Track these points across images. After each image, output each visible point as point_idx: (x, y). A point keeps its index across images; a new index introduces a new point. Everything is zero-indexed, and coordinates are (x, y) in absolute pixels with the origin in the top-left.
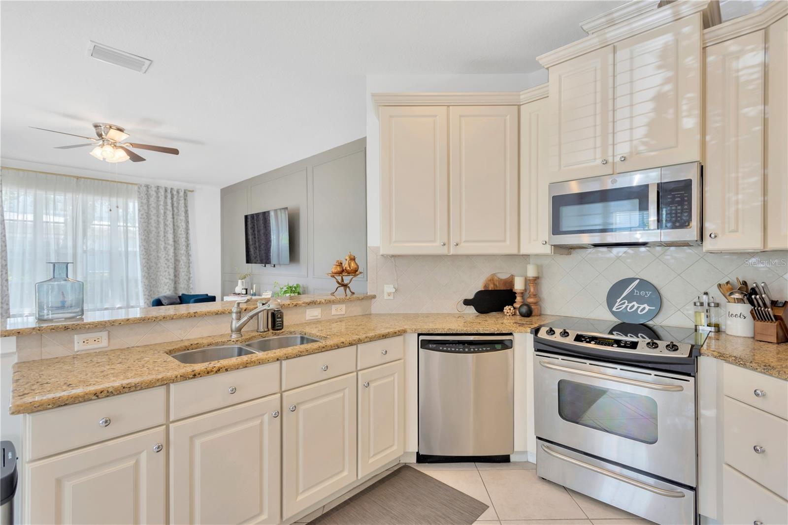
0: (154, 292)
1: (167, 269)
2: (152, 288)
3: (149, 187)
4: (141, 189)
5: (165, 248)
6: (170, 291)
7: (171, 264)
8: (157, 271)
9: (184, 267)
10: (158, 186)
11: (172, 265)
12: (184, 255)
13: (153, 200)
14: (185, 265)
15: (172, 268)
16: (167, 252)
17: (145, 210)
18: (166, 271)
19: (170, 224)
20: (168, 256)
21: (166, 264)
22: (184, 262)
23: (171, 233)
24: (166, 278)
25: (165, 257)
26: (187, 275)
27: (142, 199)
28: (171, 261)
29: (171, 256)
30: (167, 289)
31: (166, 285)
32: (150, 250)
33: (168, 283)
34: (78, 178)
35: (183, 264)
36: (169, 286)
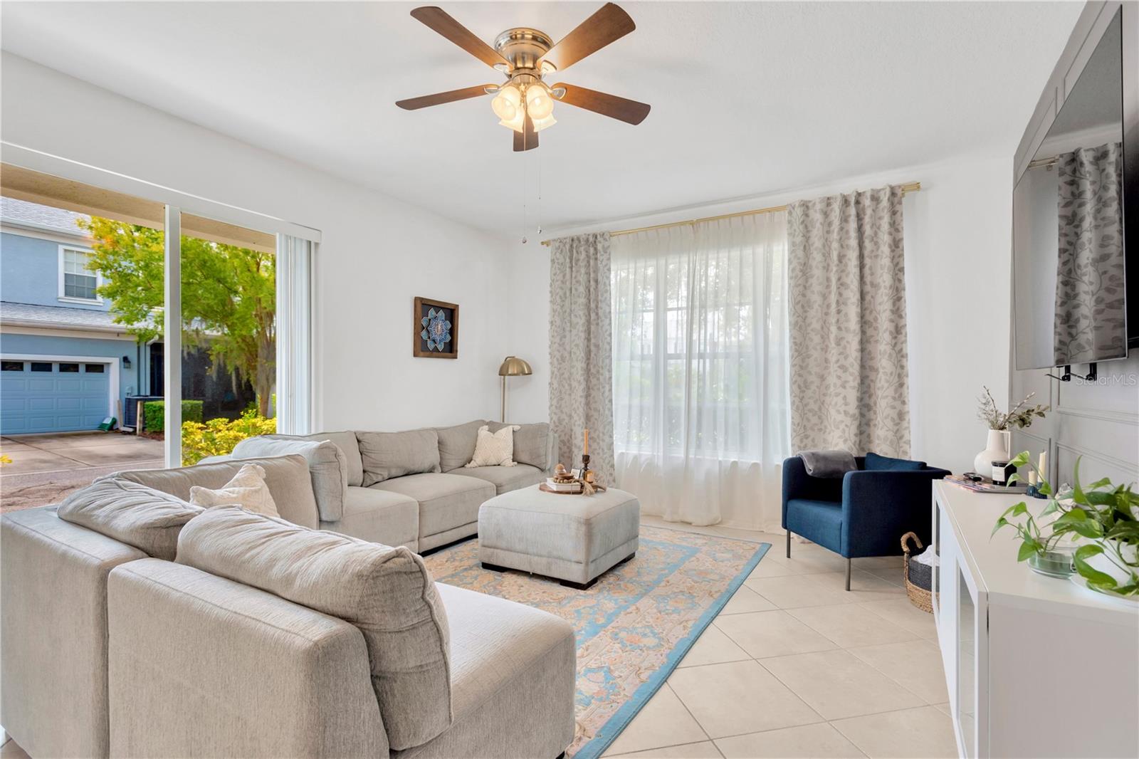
0: (813, 440)
1: (840, 390)
2: (809, 432)
3: (810, 205)
4: (794, 214)
5: (839, 341)
6: (845, 441)
7: (851, 378)
8: (824, 395)
9: (886, 385)
10: (828, 198)
11: (854, 381)
12: (886, 356)
13: (817, 232)
14: (887, 381)
15: (854, 388)
16: (845, 348)
17: (799, 259)
18: (837, 395)
19: (852, 282)
20: (846, 358)
21: (839, 377)
22: (884, 373)
23: (853, 304)
24: (839, 412)
25: (838, 361)
26: (893, 407)
27: (794, 236)
28: (851, 370)
29: (851, 360)
30: (840, 437)
31: (838, 428)
32: (807, 347)
33: (842, 422)
34: (692, 223)
35: (883, 378)
36: (844, 431)
